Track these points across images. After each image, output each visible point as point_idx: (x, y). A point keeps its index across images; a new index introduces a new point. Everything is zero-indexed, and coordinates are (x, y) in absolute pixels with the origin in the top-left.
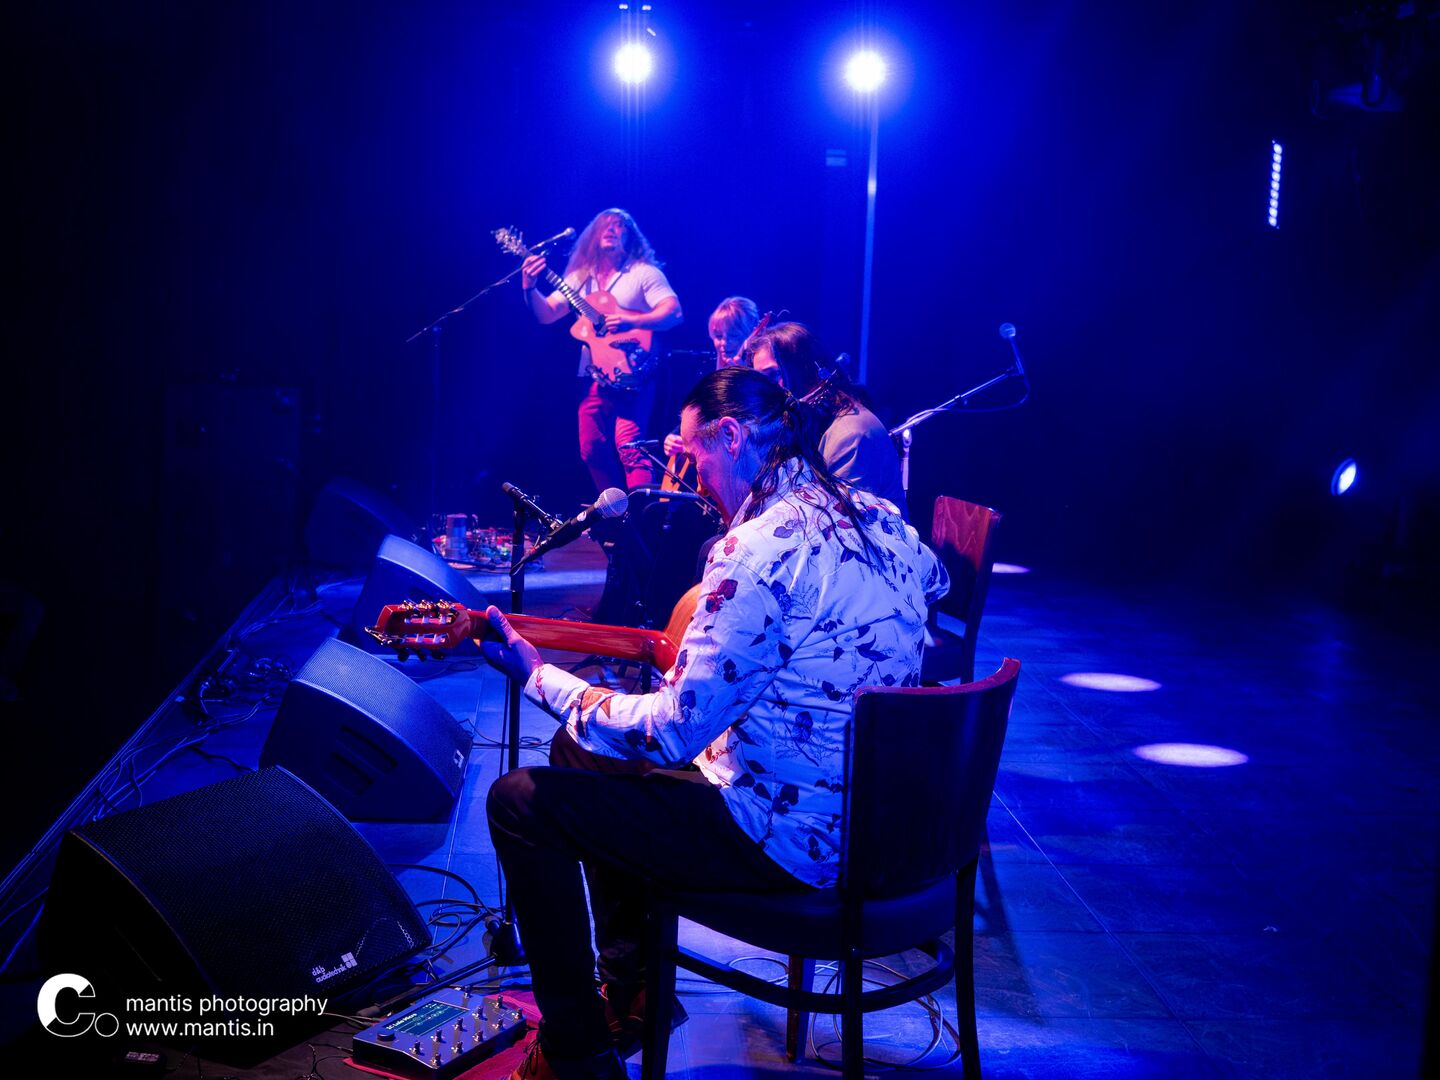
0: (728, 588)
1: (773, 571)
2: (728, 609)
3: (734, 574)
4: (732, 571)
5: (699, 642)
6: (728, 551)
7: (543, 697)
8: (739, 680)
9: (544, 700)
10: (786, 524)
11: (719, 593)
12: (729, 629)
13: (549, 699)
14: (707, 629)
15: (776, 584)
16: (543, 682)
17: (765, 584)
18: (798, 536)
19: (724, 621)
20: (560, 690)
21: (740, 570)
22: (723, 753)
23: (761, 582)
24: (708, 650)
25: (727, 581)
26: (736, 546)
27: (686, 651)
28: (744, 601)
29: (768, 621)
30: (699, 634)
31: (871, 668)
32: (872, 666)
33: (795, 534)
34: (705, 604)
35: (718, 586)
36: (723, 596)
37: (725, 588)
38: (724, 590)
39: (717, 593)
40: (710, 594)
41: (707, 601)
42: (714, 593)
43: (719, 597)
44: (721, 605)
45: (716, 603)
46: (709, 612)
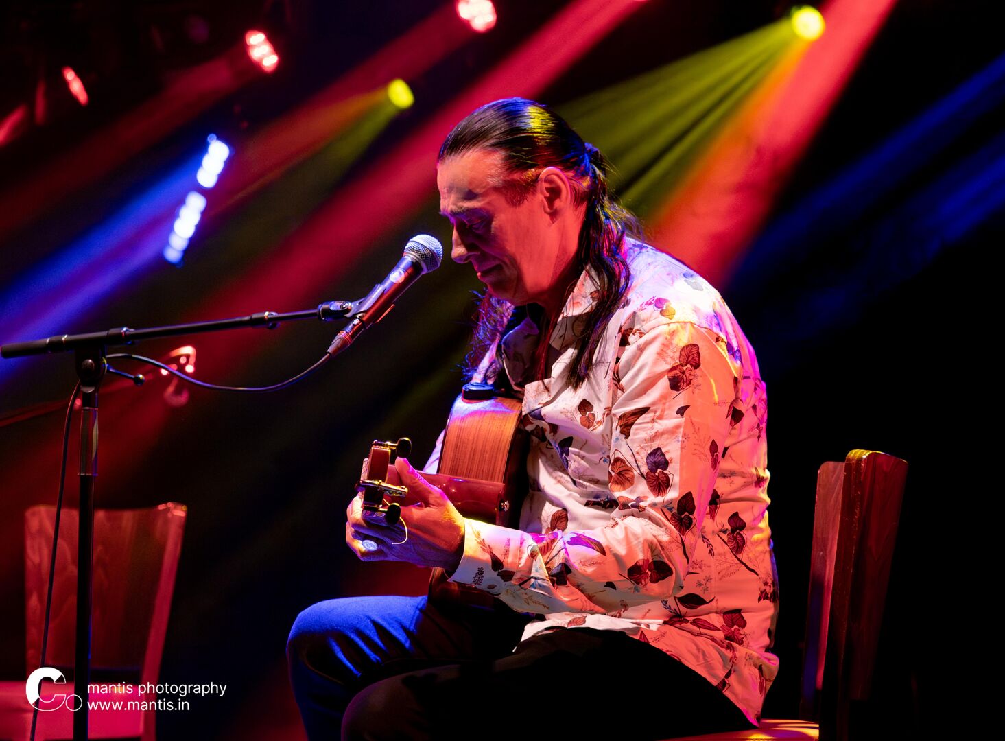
0: (691, 355)
2: (700, 380)
3: (690, 338)
6: (668, 314)
9: (493, 557)
11: (683, 364)
14: (682, 411)
17: (723, 341)
23: (718, 339)
25: (686, 347)
27: (659, 449)
34: (668, 383)
35: (678, 357)
36: (689, 366)
37: (689, 356)
38: (688, 358)
39: (681, 364)
40: (671, 370)
41: (670, 380)
42: (677, 366)
43: (685, 368)
44: (691, 377)
45: (685, 377)
46: (678, 390)
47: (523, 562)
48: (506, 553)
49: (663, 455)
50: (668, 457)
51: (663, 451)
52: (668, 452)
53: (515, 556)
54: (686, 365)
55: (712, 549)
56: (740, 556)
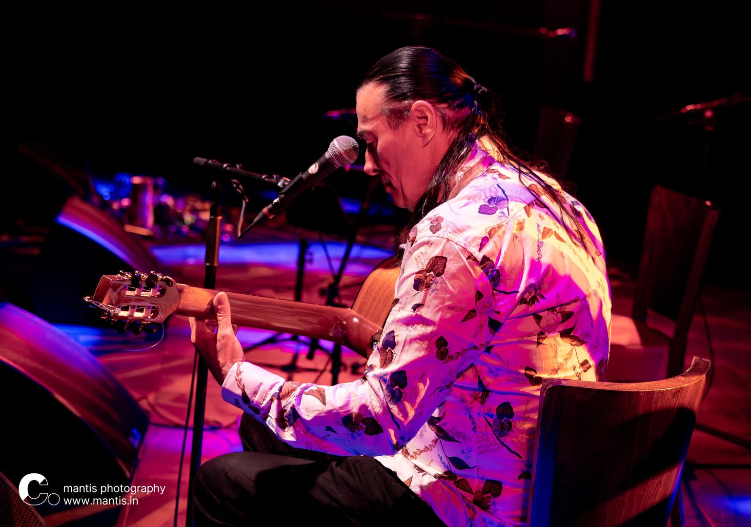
0: (438, 264)
1: (482, 246)
2: (439, 286)
3: (442, 251)
4: (441, 247)
5: (409, 322)
6: (435, 228)
7: (243, 390)
8: (451, 357)
9: (244, 393)
10: (489, 201)
11: (428, 271)
12: (440, 306)
13: (248, 392)
14: (416, 307)
15: (485, 258)
16: (242, 376)
17: (475, 259)
18: (503, 213)
19: (435, 298)
20: (261, 384)
21: (448, 246)
22: (421, 452)
23: (470, 257)
24: (420, 330)
25: (436, 257)
26: (442, 224)
27: (393, 332)
28: (454, 276)
29: (479, 295)
30: (407, 312)
31: (570, 354)
32: (572, 351)
33: (499, 211)
34: (413, 283)
35: (427, 264)
36: (432, 273)
37: (435, 266)
38: (434, 267)
39: (426, 270)
40: (418, 273)
41: (415, 281)
42: (423, 271)
43: (428, 274)
44: (431, 282)
45: (426, 281)
46: (418, 290)
47: (265, 403)
48: (255, 393)
49: (394, 337)
50: (396, 340)
51: (395, 334)
52: (397, 336)
53: (261, 397)
54: (429, 272)
55: (475, 427)
56: (502, 439)
